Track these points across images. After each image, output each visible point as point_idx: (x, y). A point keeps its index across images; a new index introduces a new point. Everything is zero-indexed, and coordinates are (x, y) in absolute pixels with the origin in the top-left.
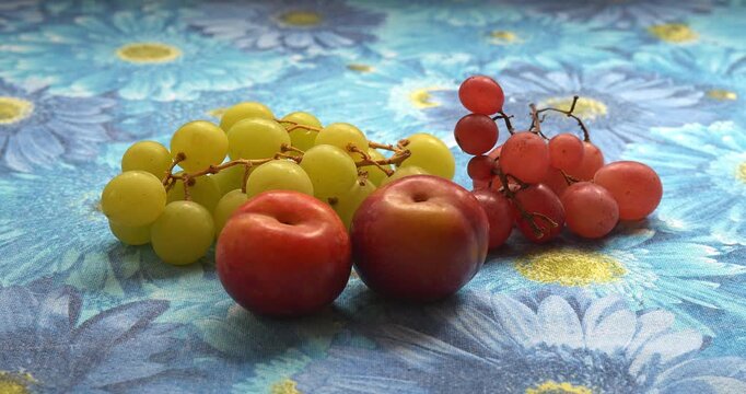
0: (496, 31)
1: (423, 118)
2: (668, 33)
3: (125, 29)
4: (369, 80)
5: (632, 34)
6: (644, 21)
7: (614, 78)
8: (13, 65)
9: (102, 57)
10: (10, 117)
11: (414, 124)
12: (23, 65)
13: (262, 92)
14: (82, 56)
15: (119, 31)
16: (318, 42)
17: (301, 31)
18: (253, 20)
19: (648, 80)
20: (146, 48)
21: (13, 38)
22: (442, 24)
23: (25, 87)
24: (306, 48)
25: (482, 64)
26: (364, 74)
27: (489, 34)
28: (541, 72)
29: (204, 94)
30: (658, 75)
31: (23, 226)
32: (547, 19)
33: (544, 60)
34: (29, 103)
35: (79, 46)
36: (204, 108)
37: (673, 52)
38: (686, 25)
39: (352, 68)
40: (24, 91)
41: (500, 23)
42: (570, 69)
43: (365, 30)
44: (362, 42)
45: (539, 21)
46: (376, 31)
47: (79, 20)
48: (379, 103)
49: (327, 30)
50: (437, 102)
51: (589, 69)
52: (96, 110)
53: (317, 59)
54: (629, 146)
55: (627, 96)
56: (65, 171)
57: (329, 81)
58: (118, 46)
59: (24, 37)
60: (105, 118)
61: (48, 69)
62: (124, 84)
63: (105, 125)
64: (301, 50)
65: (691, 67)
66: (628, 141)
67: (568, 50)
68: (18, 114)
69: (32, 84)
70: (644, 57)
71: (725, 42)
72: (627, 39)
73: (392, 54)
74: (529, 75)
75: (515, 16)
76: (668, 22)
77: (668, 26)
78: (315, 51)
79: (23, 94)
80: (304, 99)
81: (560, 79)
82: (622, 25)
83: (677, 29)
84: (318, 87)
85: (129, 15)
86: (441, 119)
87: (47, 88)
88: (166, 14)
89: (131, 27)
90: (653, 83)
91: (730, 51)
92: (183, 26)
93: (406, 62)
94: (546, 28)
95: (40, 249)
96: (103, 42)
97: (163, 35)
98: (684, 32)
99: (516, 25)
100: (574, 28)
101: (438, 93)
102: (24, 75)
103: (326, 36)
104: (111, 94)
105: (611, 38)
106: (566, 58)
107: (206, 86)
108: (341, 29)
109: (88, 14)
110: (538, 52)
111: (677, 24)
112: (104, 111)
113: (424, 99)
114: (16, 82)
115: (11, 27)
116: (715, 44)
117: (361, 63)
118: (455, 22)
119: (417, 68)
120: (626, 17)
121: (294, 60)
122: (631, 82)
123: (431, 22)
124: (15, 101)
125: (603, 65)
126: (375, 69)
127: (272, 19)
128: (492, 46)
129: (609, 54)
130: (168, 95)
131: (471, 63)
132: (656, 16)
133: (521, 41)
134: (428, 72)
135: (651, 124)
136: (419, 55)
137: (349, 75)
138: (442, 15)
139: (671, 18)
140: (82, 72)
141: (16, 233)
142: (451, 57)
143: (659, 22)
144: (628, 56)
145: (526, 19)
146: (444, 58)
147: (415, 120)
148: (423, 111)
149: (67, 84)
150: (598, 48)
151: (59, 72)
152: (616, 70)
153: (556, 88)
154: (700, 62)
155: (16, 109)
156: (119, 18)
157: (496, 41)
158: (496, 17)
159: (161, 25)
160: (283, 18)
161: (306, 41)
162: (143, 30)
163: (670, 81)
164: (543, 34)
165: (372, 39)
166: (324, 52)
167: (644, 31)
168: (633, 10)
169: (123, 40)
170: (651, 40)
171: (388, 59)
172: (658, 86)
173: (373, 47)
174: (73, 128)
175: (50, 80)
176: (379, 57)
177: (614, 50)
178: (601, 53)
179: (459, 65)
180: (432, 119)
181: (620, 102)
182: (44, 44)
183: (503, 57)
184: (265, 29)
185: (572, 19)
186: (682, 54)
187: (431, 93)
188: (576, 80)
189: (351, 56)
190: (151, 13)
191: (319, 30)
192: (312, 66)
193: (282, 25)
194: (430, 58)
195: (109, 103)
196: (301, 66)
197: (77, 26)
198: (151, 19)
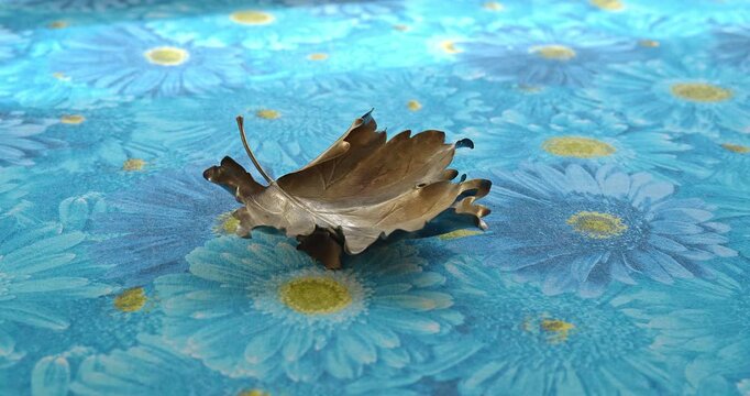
0: (486, 3)
1: (455, 60)
4: (409, 35)
5: (581, 5)
7: (574, 33)
8: (163, 26)
9: (221, 21)
11: (450, 63)
12: (170, 25)
13: (339, 44)
14: (207, 20)
16: (367, 11)
19: (597, 34)
23: (177, 40)
24: (359, 15)
25: (483, 25)
26: (404, 31)
27: (482, 5)
28: (526, 30)
29: (302, 45)
30: (603, 31)
31: (215, 126)
33: (525, 22)
34: (184, 51)
36: (306, 54)
37: (611, 17)
39: (397, 28)
40: (178, 43)
42: (544, 28)
43: (396, 3)
44: (397, 10)
46: (403, 4)
48: (421, 50)
50: (461, 50)
51: (557, 28)
52: (231, 56)
53: (369, 22)
54: (597, 76)
56: (228, 94)
57: (383, 37)
58: (231, 13)
60: (240, 61)
61: (187, 28)
62: (244, 38)
63: (242, 65)
64: (357, 16)
65: (624, 25)
66: (594, 73)
67: (540, 15)
68: (180, 58)
69: (182, 38)
70: (591, 19)
71: (644, 10)
73: (420, 19)
74: (518, 32)
78: (366, 17)
79: (178, 45)
80: (370, 48)
81: (538, 34)
84: (377, 40)
87: (192, 41)
90: (600, 36)
91: (648, 15)
93: (431, 24)
95: (232, 139)
96: (219, 11)
101: (459, 44)
102: (173, 32)
103: (370, 7)
104: (237, 45)
105: (566, 7)
106: (540, 20)
107: (299, 39)
110: (520, 17)
112: (238, 56)
113: (451, 47)
114: (171, 37)
117: (401, 24)
119: (439, 27)
121: (354, 22)
122: (587, 36)
124: (175, 50)
125: (564, 25)
126: (410, 28)
128: (486, 12)
129: (567, 18)
130: (277, 46)
131: (475, 24)
133: (507, 9)
134: (448, 30)
135: (607, 62)
136: (439, 19)
137: (394, 32)
140: (214, 30)
141: (213, 130)
142: (461, 20)
144: (581, 19)
146: (456, 20)
147: (450, 61)
148: (453, 54)
149: (206, 38)
150: (558, 14)
151: (196, 30)
152: (575, 28)
153: (537, 40)
154: (630, 23)
155: (178, 55)
157: (488, 9)
161: (358, 10)
165: (403, 8)
170: (594, 9)
171: (418, 22)
172: (605, 38)
173: (405, 14)
174: (222, 67)
175: (191, 36)
176: (411, 21)
177: (570, 16)
178: (561, 18)
179: (468, 26)
181: (582, 48)
182: (177, 12)
183: (496, 21)
186: (617, 19)
187: (454, 43)
188: (550, 34)
189: (392, 19)
192: (367, 26)
194: (447, 21)
195: (239, 51)
196: (360, 27)
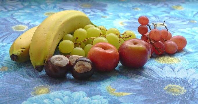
0: (135, 8)
1: (123, 28)
2: (177, 8)
3: (44, 9)
4: (107, 19)
5: (168, 8)
6: (170, 5)
7: (166, 18)
8: (19, 18)
9: (41, 15)
10: (23, 29)
11: (121, 29)
12: (22, 18)
14: (36, 15)
15: (43, 9)
16: (92, 11)
17: (88, 9)
18: (75, 6)
19: (175, 18)
20: (51, 13)
21: (17, 11)
22: (121, 6)
23: (24, 22)
24: (90, 12)
25: (134, 15)
26: (106, 18)
27: (133, 8)
28: (149, 17)
30: (177, 17)
32: (147, 5)
33: (149, 14)
34: (27, 26)
35: (34, 13)
37: (179, 12)
38: (181, 6)
39: (103, 17)
40: (24, 23)
41: (135, 6)
42: (155, 16)
43: (103, 8)
44: (103, 11)
45: (145, 6)
46: (106, 8)
47: (32, 7)
48: (111, 25)
49: (94, 8)
50: (126, 24)
51: (160, 16)
53: (93, 15)
54: (174, 33)
55: (171, 22)
57: (98, 20)
58: (44, 13)
59: (20, 11)
61: (28, 18)
64: (89, 13)
65: (184, 15)
66: (174, 32)
67: (154, 12)
68: (25, 29)
69: (26, 22)
70: (172, 13)
71: (191, 10)
72: (167, 9)
73: (111, 14)
75: (139, 4)
76: (176, 5)
77: (177, 6)
78: (92, 13)
79: (24, 24)
81: (154, 19)
82: (165, 6)
83: (179, 7)
84: (96, 21)
85: (44, 5)
86: (127, 28)
87: (30, 23)
88: (53, 5)
89: (45, 8)
90: (176, 19)
91: (193, 12)
92: (58, 8)
93: (115, 15)
94: (147, 7)
96: (40, 12)
97: (54, 10)
98: (180, 7)
99: (139, 6)
100: (154, 7)
101: (125, 22)
102: (23, 20)
103: (94, 10)
105: (163, 9)
106: (154, 14)
108: (97, 8)
109: (34, 5)
110: (147, 12)
111: (178, 6)
113: (122, 24)
114: (22, 21)
115: (16, 9)
116: (189, 10)
117: (104, 16)
118: (125, 6)
119: (119, 17)
120: (165, 4)
122: (171, 19)
123: (119, 6)
124: (23, 26)
125: (163, 15)
126: (108, 17)
127: (79, 6)
128: (135, 11)
129: (164, 13)
131: (131, 15)
132: (173, 4)
133: (142, 10)
134: (121, 17)
135: (178, 28)
136: (118, 14)
137: (102, 19)
138: (121, 4)
139: (177, 4)
140: (37, 19)
142: (126, 14)
143: (174, 5)
144: (169, 13)
145: (141, 5)
146: (124, 14)
147: (121, 28)
148: (123, 26)
149: (35, 22)
150: (161, 11)
151: (31, 19)
152: (167, 16)
153: (153, 21)
154: (186, 14)
155: (24, 28)
156: (42, 6)
157: (136, 10)
158: (134, 5)
159: (53, 8)
160: (82, 6)
161: (89, 11)
162: (49, 9)
163: (180, 18)
164: (146, 8)
165: (105, 10)
166: (95, 13)
167: (170, 7)
168: (167, 3)
169: (44, 11)
170: (173, 9)
171: (111, 15)
172: (177, 20)
173: (106, 12)
175: (30, 21)
176: (108, 14)
177: (165, 12)
178: (162, 13)
179: (128, 16)
180: (126, 28)
181: (169, 23)
182: (26, 13)
183: (138, 14)
184: (78, 8)
185: (153, 5)
186: (182, 13)
187: (123, 22)
188: (158, 19)
189: (102, 14)
190: (49, 5)
191: (92, 8)
192: (93, 17)
193: (82, 7)
194: (121, 14)
197: (32, 8)
198: (50, 7)
